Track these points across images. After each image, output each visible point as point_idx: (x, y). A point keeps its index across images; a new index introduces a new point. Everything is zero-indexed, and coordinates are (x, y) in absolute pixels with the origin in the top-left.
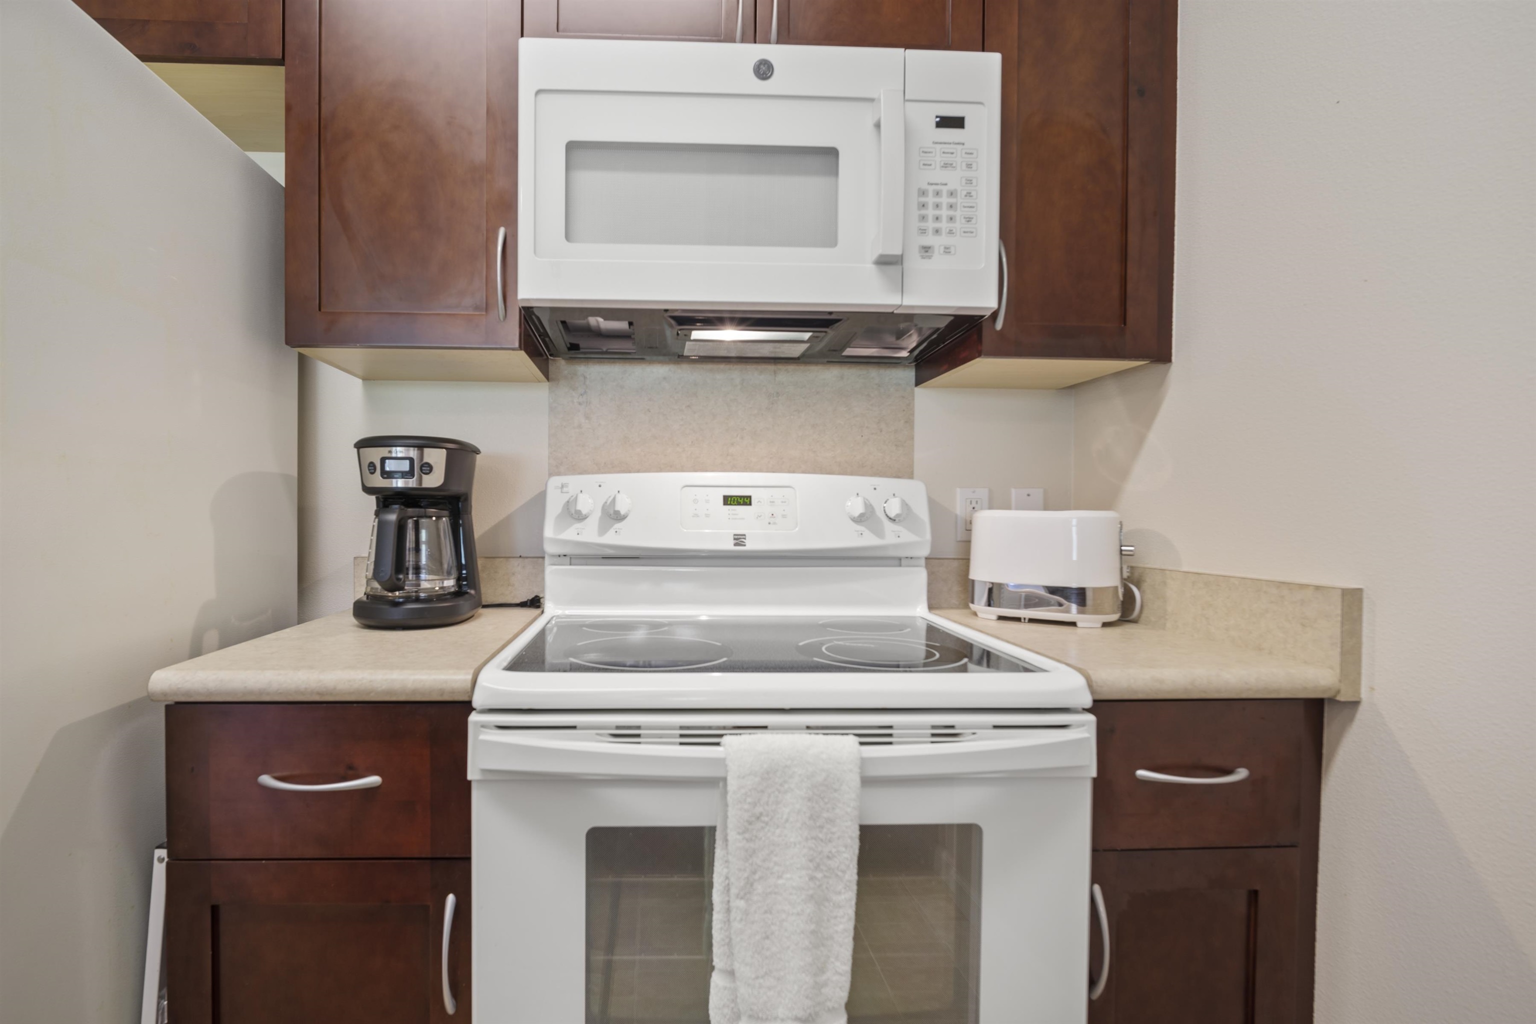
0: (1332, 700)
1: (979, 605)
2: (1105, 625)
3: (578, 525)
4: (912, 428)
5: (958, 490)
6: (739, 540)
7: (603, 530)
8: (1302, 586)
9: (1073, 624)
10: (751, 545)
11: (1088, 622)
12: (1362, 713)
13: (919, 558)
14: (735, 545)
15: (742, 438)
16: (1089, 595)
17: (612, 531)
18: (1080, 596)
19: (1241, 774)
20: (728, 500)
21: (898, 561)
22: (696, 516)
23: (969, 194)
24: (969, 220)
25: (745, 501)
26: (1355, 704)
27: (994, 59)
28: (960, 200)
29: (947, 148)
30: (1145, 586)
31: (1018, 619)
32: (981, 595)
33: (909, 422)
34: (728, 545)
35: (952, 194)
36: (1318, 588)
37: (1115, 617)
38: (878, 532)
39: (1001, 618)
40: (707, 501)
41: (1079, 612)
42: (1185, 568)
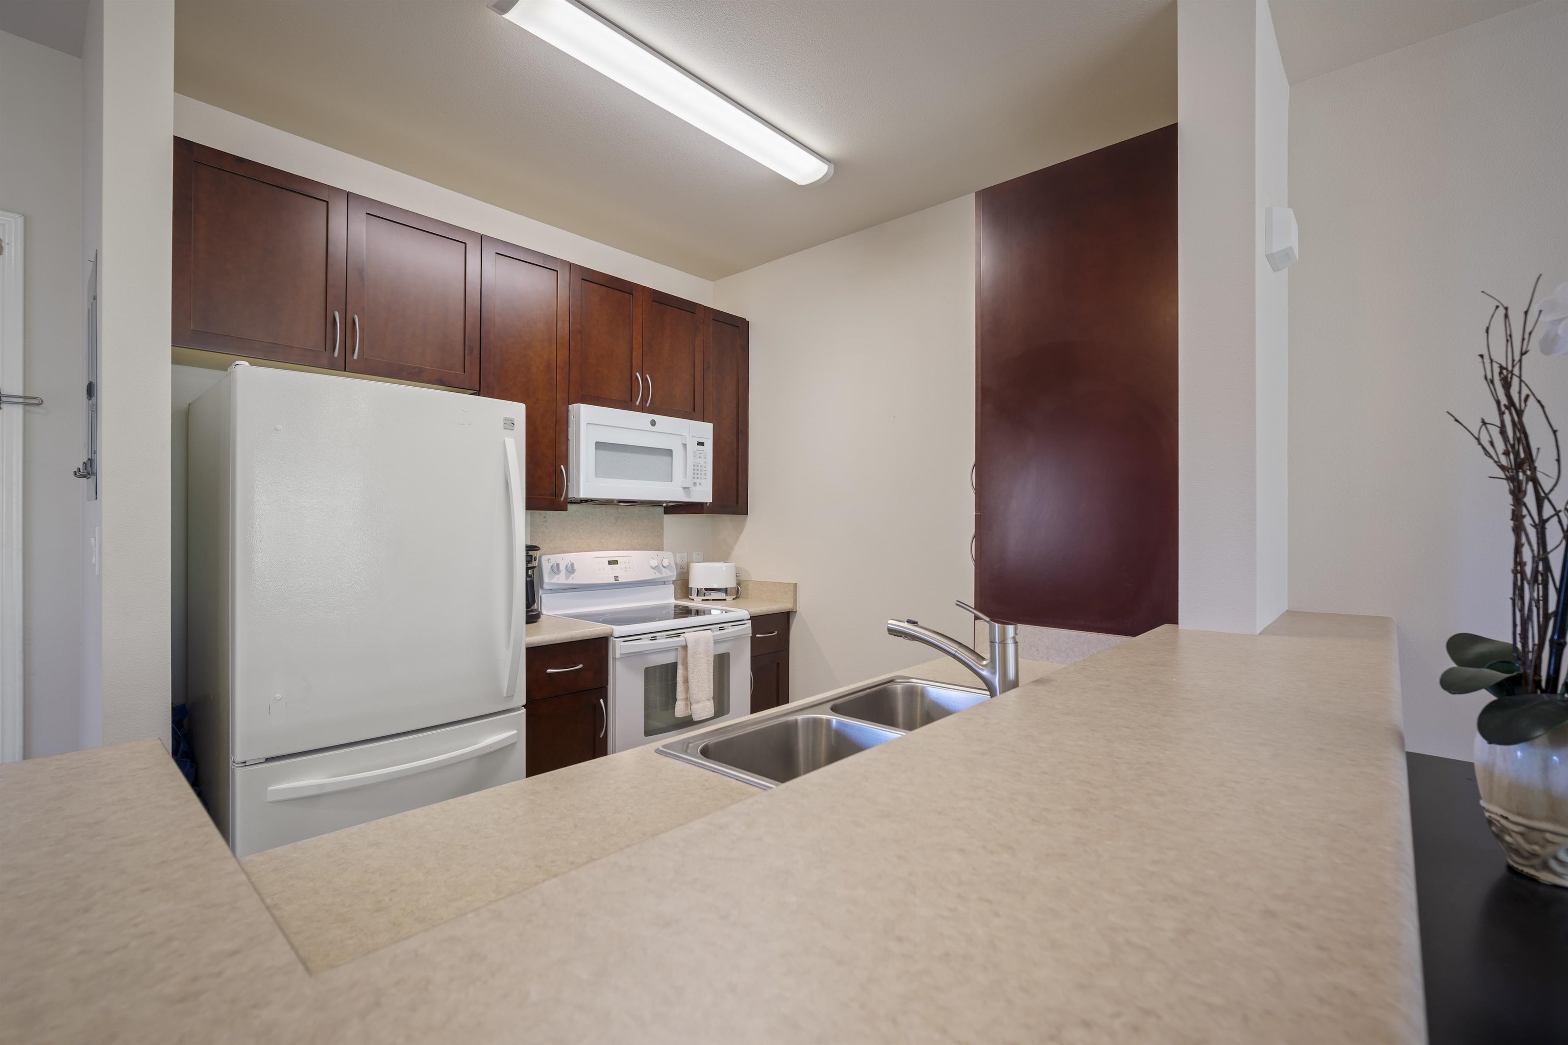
0: (792, 611)
1: (694, 596)
2: (733, 599)
3: (557, 576)
4: (663, 530)
5: (678, 554)
6: (616, 578)
7: (567, 578)
8: (785, 583)
9: (725, 600)
10: (621, 580)
11: (729, 598)
12: (798, 614)
13: (670, 581)
14: (615, 580)
15: (606, 535)
16: (728, 590)
17: (571, 578)
18: (726, 591)
19: (776, 633)
20: (610, 563)
21: (664, 583)
22: (600, 569)
23: (705, 467)
24: (705, 475)
25: (616, 562)
26: (796, 611)
27: (711, 425)
28: (703, 468)
29: (700, 452)
30: (741, 586)
31: (709, 600)
32: (694, 592)
33: (662, 528)
34: (613, 581)
35: (701, 466)
36: (788, 584)
37: (735, 597)
38: (660, 572)
39: (702, 600)
40: (603, 563)
41: (726, 596)
42: (753, 580)
